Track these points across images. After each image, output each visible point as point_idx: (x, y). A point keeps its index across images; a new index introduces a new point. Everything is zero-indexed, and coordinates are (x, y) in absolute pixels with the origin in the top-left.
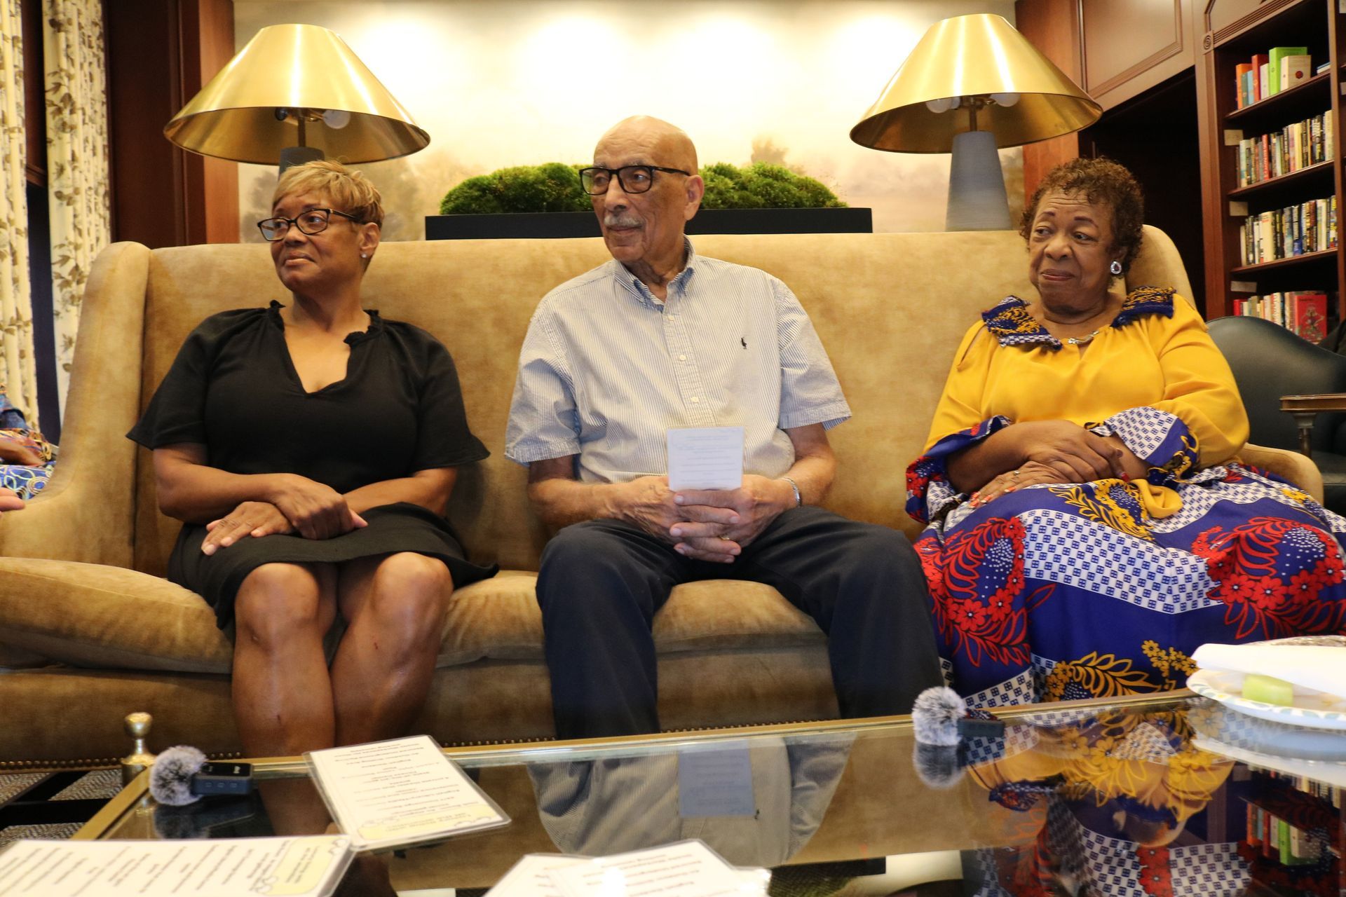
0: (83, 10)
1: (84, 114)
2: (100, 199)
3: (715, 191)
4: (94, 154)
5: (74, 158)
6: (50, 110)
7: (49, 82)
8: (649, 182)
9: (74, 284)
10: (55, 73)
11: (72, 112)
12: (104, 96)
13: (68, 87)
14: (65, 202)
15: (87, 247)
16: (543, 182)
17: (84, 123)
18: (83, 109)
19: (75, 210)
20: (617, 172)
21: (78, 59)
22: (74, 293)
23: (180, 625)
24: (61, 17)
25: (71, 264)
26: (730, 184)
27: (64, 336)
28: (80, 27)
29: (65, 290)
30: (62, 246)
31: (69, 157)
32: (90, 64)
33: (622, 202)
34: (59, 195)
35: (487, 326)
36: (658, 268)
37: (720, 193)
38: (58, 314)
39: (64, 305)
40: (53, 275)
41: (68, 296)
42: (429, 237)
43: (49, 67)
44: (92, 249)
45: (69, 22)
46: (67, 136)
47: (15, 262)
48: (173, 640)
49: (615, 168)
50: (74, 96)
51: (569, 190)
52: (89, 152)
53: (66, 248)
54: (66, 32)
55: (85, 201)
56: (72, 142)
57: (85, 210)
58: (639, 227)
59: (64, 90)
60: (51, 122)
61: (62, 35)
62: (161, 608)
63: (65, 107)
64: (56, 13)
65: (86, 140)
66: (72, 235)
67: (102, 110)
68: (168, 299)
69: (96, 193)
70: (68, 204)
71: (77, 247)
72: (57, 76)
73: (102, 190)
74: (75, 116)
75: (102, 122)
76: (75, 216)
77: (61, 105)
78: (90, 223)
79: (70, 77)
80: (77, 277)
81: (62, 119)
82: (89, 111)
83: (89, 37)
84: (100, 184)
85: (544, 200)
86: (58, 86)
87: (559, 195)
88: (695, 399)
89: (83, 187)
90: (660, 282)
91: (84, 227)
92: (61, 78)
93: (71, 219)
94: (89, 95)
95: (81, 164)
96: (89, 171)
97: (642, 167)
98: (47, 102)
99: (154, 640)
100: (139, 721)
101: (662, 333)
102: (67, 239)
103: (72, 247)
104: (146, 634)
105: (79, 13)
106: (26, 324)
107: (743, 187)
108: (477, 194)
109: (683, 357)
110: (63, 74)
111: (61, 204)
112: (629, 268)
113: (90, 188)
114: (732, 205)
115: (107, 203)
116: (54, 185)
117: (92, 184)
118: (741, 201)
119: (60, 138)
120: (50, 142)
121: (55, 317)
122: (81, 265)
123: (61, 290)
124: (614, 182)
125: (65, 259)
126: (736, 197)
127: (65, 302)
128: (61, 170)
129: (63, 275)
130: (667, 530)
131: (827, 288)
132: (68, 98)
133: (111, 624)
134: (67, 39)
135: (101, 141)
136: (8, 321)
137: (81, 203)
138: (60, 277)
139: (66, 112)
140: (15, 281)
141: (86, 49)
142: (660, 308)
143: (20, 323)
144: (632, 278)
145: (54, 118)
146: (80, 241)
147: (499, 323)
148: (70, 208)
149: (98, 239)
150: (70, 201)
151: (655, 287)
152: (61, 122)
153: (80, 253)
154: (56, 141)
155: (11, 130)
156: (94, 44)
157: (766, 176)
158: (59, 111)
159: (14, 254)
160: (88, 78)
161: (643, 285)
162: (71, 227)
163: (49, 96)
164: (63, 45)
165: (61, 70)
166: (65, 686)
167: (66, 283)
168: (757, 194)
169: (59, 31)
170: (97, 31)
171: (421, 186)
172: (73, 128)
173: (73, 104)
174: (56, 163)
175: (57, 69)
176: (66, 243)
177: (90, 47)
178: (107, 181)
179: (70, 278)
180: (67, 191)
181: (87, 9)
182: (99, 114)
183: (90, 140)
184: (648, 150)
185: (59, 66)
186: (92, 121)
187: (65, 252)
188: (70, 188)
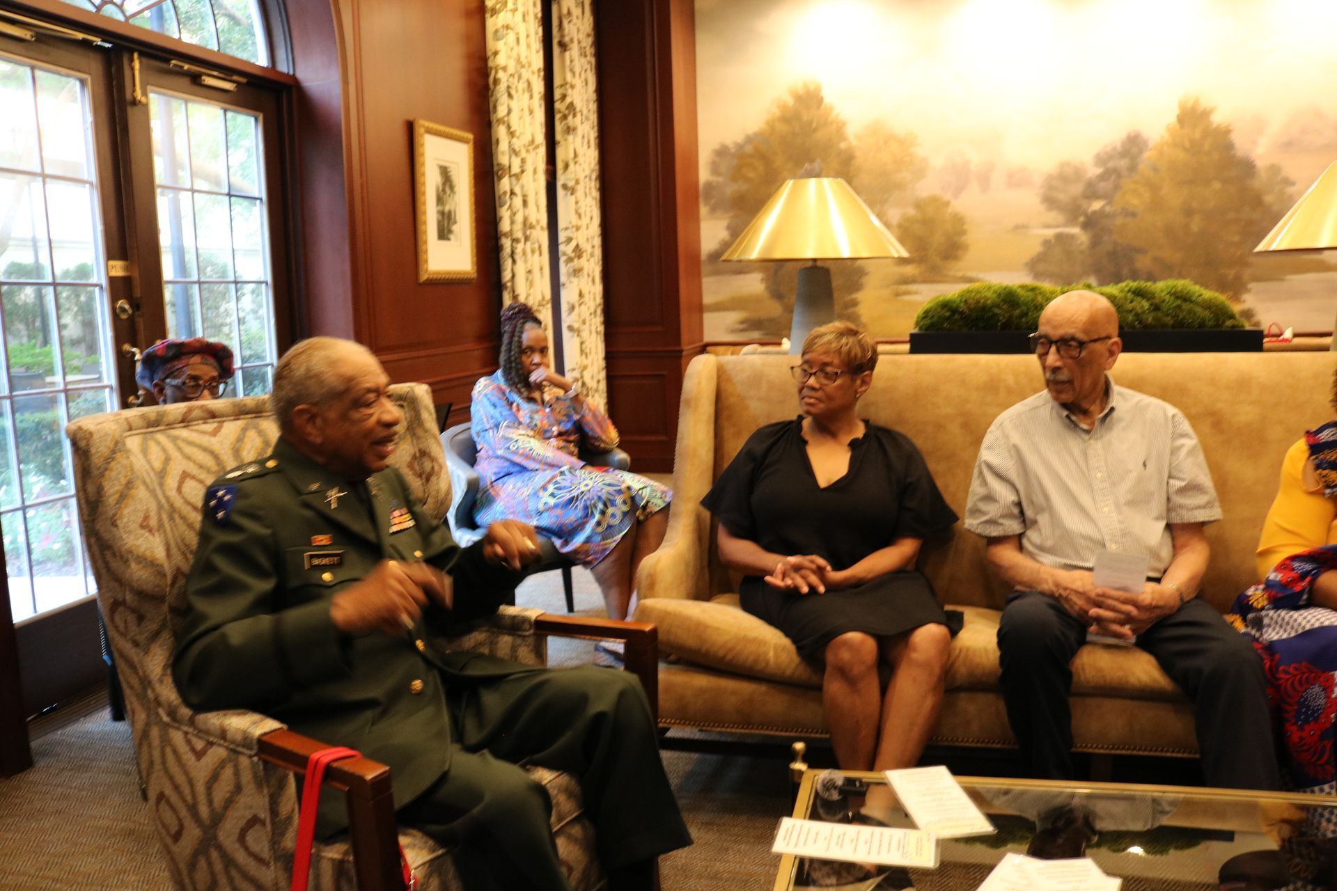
0: (581, 28)
1: (582, 115)
2: (593, 184)
3: (1134, 313)
4: (589, 147)
5: (576, 155)
6: (558, 117)
7: (557, 94)
8: (1078, 350)
9: (576, 260)
10: (562, 86)
11: (574, 116)
12: (595, 95)
13: (572, 96)
14: (570, 192)
15: (584, 227)
16: (998, 306)
17: (582, 123)
18: (581, 111)
19: (576, 198)
20: (1056, 342)
21: (577, 70)
22: (576, 267)
23: (771, 654)
24: (567, 39)
25: (573, 244)
26: (1146, 304)
27: (568, 303)
28: (579, 42)
30: (567, 229)
31: (572, 155)
32: (586, 71)
33: (1058, 364)
34: (565, 187)
35: (954, 428)
36: (1085, 405)
37: (1137, 315)
38: (564, 285)
39: (568, 278)
40: (560, 254)
41: (571, 270)
42: (913, 351)
43: (557, 81)
44: (587, 228)
45: (572, 40)
46: (570, 138)
47: (540, 254)
48: (767, 663)
49: (1054, 339)
50: (575, 103)
51: (1017, 312)
52: (586, 146)
53: (569, 230)
54: (570, 49)
55: (583, 188)
56: (574, 142)
57: (583, 195)
58: (1070, 382)
59: (568, 100)
60: (559, 127)
61: (567, 54)
62: (761, 643)
63: (569, 114)
64: (562, 36)
65: (583, 137)
66: (574, 220)
67: (593, 107)
69: (590, 179)
70: (572, 194)
71: (578, 228)
72: (563, 88)
73: (594, 176)
74: (576, 119)
75: (594, 117)
76: (577, 203)
77: (567, 112)
78: (586, 206)
79: (572, 87)
80: (578, 254)
81: (567, 124)
82: (585, 112)
83: (585, 48)
84: (592, 171)
85: (998, 321)
86: (564, 97)
87: (1011, 317)
88: (1106, 509)
89: (581, 176)
90: (1085, 413)
91: (582, 211)
92: (566, 89)
93: (573, 206)
94: (585, 98)
95: (581, 159)
96: (585, 162)
97: (1074, 339)
98: (555, 111)
99: (756, 661)
100: (799, 746)
101: (1085, 455)
102: (570, 223)
103: (574, 229)
104: (751, 658)
105: (578, 30)
106: (548, 303)
107: (1156, 308)
109: (1099, 475)
110: (568, 86)
111: (566, 195)
112: (1065, 405)
113: (586, 177)
114: (1146, 326)
115: (598, 186)
116: (561, 179)
117: (587, 172)
118: (1153, 323)
119: (566, 140)
120: (559, 143)
121: (561, 288)
122: (580, 244)
123: (567, 265)
124: (1053, 349)
125: (569, 240)
126: (1150, 319)
127: (569, 275)
128: (566, 166)
129: (567, 253)
130: (1087, 612)
131: (1219, 405)
132: (571, 106)
133: (730, 650)
134: (571, 56)
135: (593, 134)
136: (537, 304)
137: (580, 190)
138: (565, 254)
139: (570, 117)
140: (541, 269)
141: (583, 60)
142: (1088, 432)
143: (544, 303)
144: (1065, 413)
145: (561, 123)
146: (579, 223)
147: (966, 426)
148: (573, 197)
149: (591, 218)
150: (573, 191)
151: (1081, 417)
152: (565, 128)
153: (580, 232)
154: (562, 143)
155: (537, 147)
156: (588, 53)
157: (1177, 298)
158: (565, 117)
159: (540, 247)
160: (584, 84)
161: (1074, 418)
162: (574, 212)
163: (558, 105)
164: (568, 62)
165: (566, 84)
166: (701, 681)
167: (570, 260)
168: (1168, 315)
169: (565, 50)
170: (590, 40)
171: (858, 153)
172: (575, 129)
173: (575, 109)
174: (563, 161)
175: (563, 83)
176: (570, 226)
177: (586, 56)
178: (597, 167)
179: (573, 255)
180: (571, 184)
181: (583, 24)
182: (592, 112)
183: (586, 135)
184: (1080, 326)
185: (564, 80)
186: (587, 119)
187: (568, 233)
188: (572, 180)
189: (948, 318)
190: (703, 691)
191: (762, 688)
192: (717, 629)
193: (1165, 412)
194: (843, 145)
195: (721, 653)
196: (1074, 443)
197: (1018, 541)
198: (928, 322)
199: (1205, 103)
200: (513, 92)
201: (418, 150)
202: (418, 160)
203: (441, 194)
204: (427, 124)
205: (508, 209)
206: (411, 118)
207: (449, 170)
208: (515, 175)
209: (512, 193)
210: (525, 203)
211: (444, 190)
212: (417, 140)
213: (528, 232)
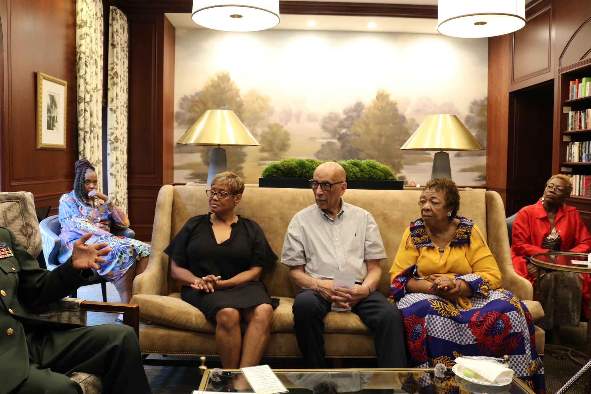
0: (122, 38)
1: (121, 78)
2: (125, 109)
3: (353, 172)
4: (123, 92)
5: (117, 95)
6: (109, 77)
7: (110, 67)
8: (330, 187)
9: (115, 143)
10: (112, 64)
11: (117, 78)
12: (127, 69)
13: (116, 69)
14: (113, 112)
15: (120, 128)
16: (297, 168)
17: (121, 81)
18: (121, 76)
19: (116, 115)
20: (320, 184)
21: (120, 57)
22: (115, 146)
23: (194, 319)
24: (115, 43)
25: (114, 135)
26: (358, 169)
27: (111, 163)
28: (121, 45)
29: (112, 145)
30: (111, 129)
31: (115, 95)
32: (124, 58)
33: (321, 193)
34: (111, 109)
35: (277, 219)
36: (332, 210)
37: (354, 173)
38: (109, 154)
39: (111, 151)
40: (108, 140)
41: (113, 148)
42: (260, 186)
43: (110, 61)
44: (121, 129)
45: (118, 44)
46: (115, 87)
47: (98, 139)
48: (192, 323)
49: (320, 183)
50: (118, 72)
51: (305, 170)
52: (122, 92)
53: (113, 129)
54: (117, 48)
55: (120, 111)
56: (116, 90)
57: (120, 114)
58: (326, 201)
59: (115, 70)
60: (110, 82)
61: (115, 49)
62: (189, 314)
63: (115, 77)
64: (113, 41)
65: (121, 88)
66: (115, 125)
67: (126, 74)
68: (180, 205)
69: (123, 107)
70: (114, 113)
71: (117, 129)
72: (112, 65)
73: (125, 106)
74: (118, 79)
75: (126, 79)
76: (116, 117)
77: (114, 76)
78: (121, 119)
79: (117, 65)
80: (116, 140)
82: (122, 76)
83: (124, 47)
84: (125, 103)
85: (297, 174)
86: (113, 69)
87: (302, 172)
88: (340, 254)
89: (119, 105)
91: (119, 121)
92: (114, 65)
93: (115, 119)
94: (123, 70)
95: (119, 97)
96: (121, 99)
97: (328, 182)
98: (109, 75)
99: (187, 322)
100: (203, 358)
101: (331, 231)
102: (113, 126)
103: (115, 129)
105: (121, 39)
106: (101, 162)
107: (362, 171)
108: (275, 170)
109: (337, 239)
110: (115, 64)
111: (112, 113)
112: (323, 210)
113: (122, 106)
114: (358, 178)
115: (127, 110)
116: (110, 106)
117: (122, 104)
118: (361, 177)
119: (112, 88)
120: (109, 89)
121: (108, 155)
122: (117, 136)
123: (110, 145)
124: (319, 186)
125: (112, 134)
126: (359, 175)
127: (111, 150)
128: (112, 100)
129: (111, 140)
130: (331, 297)
131: (386, 211)
132: (116, 73)
133: (175, 317)
134: (117, 50)
135: (126, 87)
136: (95, 162)
137: (118, 113)
138: (110, 140)
139: (115, 78)
140: (98, 146)
141: (123, 53)
142: (332, 221)
143: (99, 162)
144: (323, 213)
145: (111, 80)
146: (117, 126)
147: (282, 219)
148: (115, 114)
149: (123, 125)
150: (115, 112)
151: (330, 215)
152: (113, 82)
153: (117, 130)
154: (111, 89)
155: (99, 90)
156: (125, 50)
157: (370, 167)
158: (113, 78)
159: (98, 136)
160: (123, 64)
161: (327, 215)
162: (115, 121)
163: (109, 72)
164: (115, 53)
165: (114, 63)
166: (162, 332)
167: (113, 143)
168: (366, 174)
169: (114, 48)
170: (126, 44)
171: (245, 103)
172: (117, 84)
173: (117, 75)
174: (111, 98)
175: (113, 62)
176: (113, 127)
177: (124, 51)
178: (127, 102)
179: (114, 141)
180: (114, 108)
181: (123, 37)
182: (126, 77)
183: (122, 87)
184: (330, 177)
185: (113, 61)
186: (123, 80)
187: (112, 131)
188: (115, 107)
189: (275, 172)
190: (162, 336)
191: (189, 334)
192: (169, 308)
193: (364, 213)
194: (238, 99)
195: (171, 319)
196: (327, 226)
197: (303, 268)
198: (267, 174)
199: (387, 92)
200: (88, 64)
201: (39, 86)
202: (39, 91)
203: (50, 108)
204: (44, 75)
205: (83, 118)
206: (36, 71)
207: (54, 97)
208: (87, 102)
209: (85, 110)
210: (91, 115)
211: (51, 107)
212: (39, 82)
213: (92, 129)
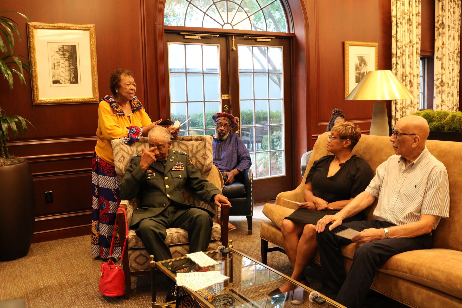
1: (449, 27)
2: (455, 55)
4: (454, 40)
6: (436, 29)
7: (436, 20)
9: (441, 87)
10: (438, 16)
12: (460, 17)
14: (439, 60)
15: (448, 73)
17: (449, 30)
21: (447, 9)
22: (440, 90)
25: (440, 80)
27: (436, 104)
29: (437, 89)
30: (437, 75)
31: (441, 44)
33: (393, 140)
34: (437, 58)
38: (435, 97)
39: (437, 94)
40: (434, 84)
41: (438, 91)
46: (440, 37)
50: (445, 22)
52: (451, 40)
55: (447, 58)
56: (442, 39)
57: (448, 60)
59: (441, 21)
60: (436, 33)
63: (440, 28)
65: (450, 36)
66: (440, 71)
69: (454, 53)
73: (457, 52)
74: (444, 29)
76: (442, 64)
77: (439, 27)
78: (450, 65)
79: (443, 16)
80: (442, 84)
81: (439, 32)
82: (452, 25)
84: (456, 50)
89: (448, 52)
91: (446, 67)
92: (439, 18)
93: (440, 65)
95: (446, 46)
98: (435, 27)
102: (439, 72)
103: (441, 75)
109: (399, 186)
116: (436, 55)
117: (452, 50)
119: (438, 38)
123: (436, 89)
125: (438, 79)
128: (438, 49)
129: (437, 84)
132: (442, 24)
137: (445, 58)
138: (436, 85)
146: (444, 72)
148: (441, 62)
149: (453, 70)
150: (441, 59)
153: (444, 76)
154: (437, 40)
158: (438, 29)
160: (452, 14)
162: (441, 67)
163: (436, 24)
167: (438, 87)
172: (444, 34)
173: (443, 26)
174: (437, 47)
176: (438, 73)
177: (454, 1)
178: (459, 48)
179: (439, 85)
182: (457, 25)
183: (452, 35)
185: (439, 14)
186: (453, 28)
187: (438, 77)
188: (440, 55)
200: (399, 25)
201: (346, 52)
202: (346, 55)
203: (359, 66)
204: (350, 42)
205: (394, 70)
206: (343, 41)
207: (363, 57)
208: (399, 57)
209: (397, 63)
210: (403, 67)
211: (360, 65)
212: (346, 48)
